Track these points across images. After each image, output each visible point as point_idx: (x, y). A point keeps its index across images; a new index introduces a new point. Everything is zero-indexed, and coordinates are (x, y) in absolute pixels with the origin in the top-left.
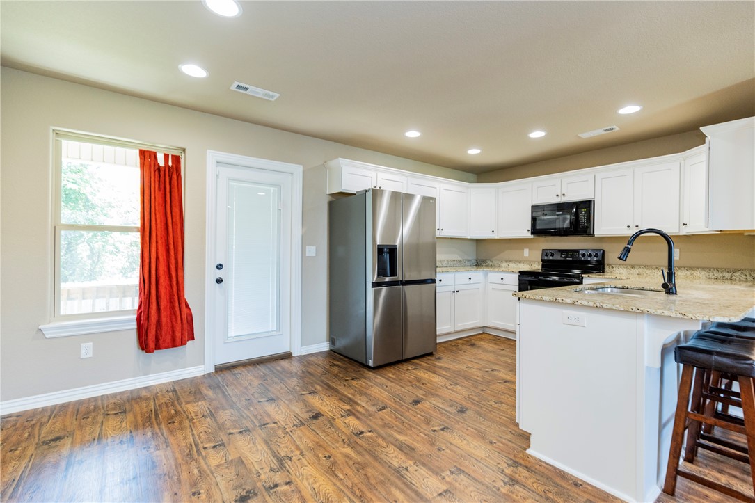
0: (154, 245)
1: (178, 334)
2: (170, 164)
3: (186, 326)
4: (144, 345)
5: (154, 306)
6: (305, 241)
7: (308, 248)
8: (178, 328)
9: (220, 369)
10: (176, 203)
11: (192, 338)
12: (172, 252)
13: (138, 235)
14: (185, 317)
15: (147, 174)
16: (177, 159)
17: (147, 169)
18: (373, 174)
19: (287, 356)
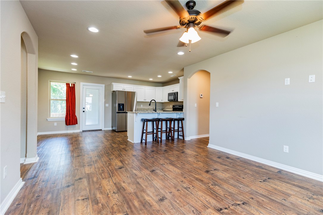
0: (69, 103)
1: (74, 122)
2: (73, 86)
3: (75, 121)
4: (67, 124)
5: (69, 116)
6: (105, 103)
7: (106, 104)
8: (74, 121)
9: (83, 131)
10: (74, 94)
11: (77, 124)
12: (73, 105)
13: (66, 101)
14: (75, 119)
15: (67, 88)
16: (74, 85)
17: (67, 87)
18: (123, 86)
19: (101, 130)
